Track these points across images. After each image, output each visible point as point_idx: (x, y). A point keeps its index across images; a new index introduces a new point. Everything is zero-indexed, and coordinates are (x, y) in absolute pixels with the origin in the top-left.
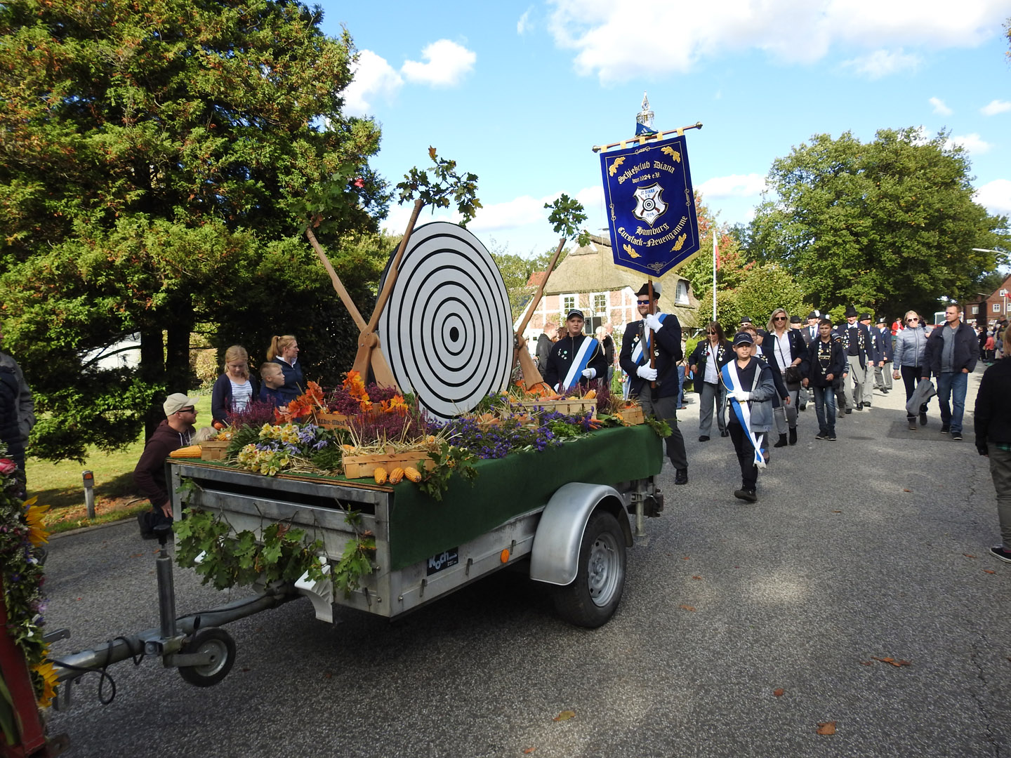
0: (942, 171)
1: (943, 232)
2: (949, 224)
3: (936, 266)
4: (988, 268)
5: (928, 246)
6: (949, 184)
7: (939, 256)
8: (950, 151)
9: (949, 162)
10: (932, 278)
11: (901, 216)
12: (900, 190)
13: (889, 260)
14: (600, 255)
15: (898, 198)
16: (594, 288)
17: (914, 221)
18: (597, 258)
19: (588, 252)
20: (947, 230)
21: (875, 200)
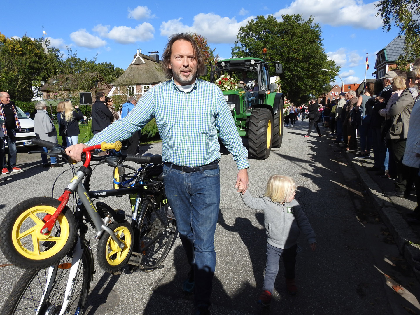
0: (309, 36)
1: (310, 64)
2: (312, 60)
3: (307, 79)
4: (327, 82)
5: (303, 69)
6: (312, 42)
7: (308, 75)
8: (313, 27)
9: (313, 32)
10: (305, 84)
11: (293, 55)
12: (292, 42)
13: (288, 75)
14: (147, 65)
15: (291, 46)
16: (144, 82)
17: (298, 58)
18: (145, 67)
19: (141, 63)
20: (311, 62)
21: (282, 47)
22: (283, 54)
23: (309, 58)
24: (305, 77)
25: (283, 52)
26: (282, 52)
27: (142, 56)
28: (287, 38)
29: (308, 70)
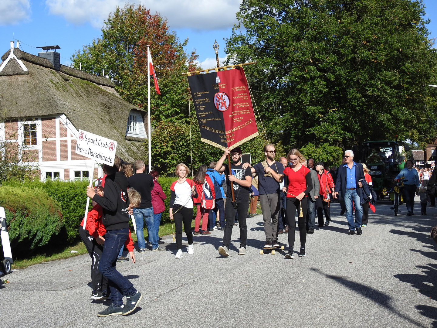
1: (403, 73)
2: (407, 65)
3: (398, 106)
5: (389, 84)
6: (406, 26)
7: (399, 97)
10: (395, 117)
11: (363, 53)
12: (360, 27)
13: (355, 98)
14: (32, 76)
15: (359, 35)
16: (23, 114)
17: (376, 59)
18: (28, 80)
19: (17, 71)
20: (406, 70)
21: (339, 37)
22: (342, 51)
23: (400, 60)
24: (394, 101)
25: (342, 47)
26: (340, 48)
27: (20, 55)
28: (350, 17)
29: (399, 87)
